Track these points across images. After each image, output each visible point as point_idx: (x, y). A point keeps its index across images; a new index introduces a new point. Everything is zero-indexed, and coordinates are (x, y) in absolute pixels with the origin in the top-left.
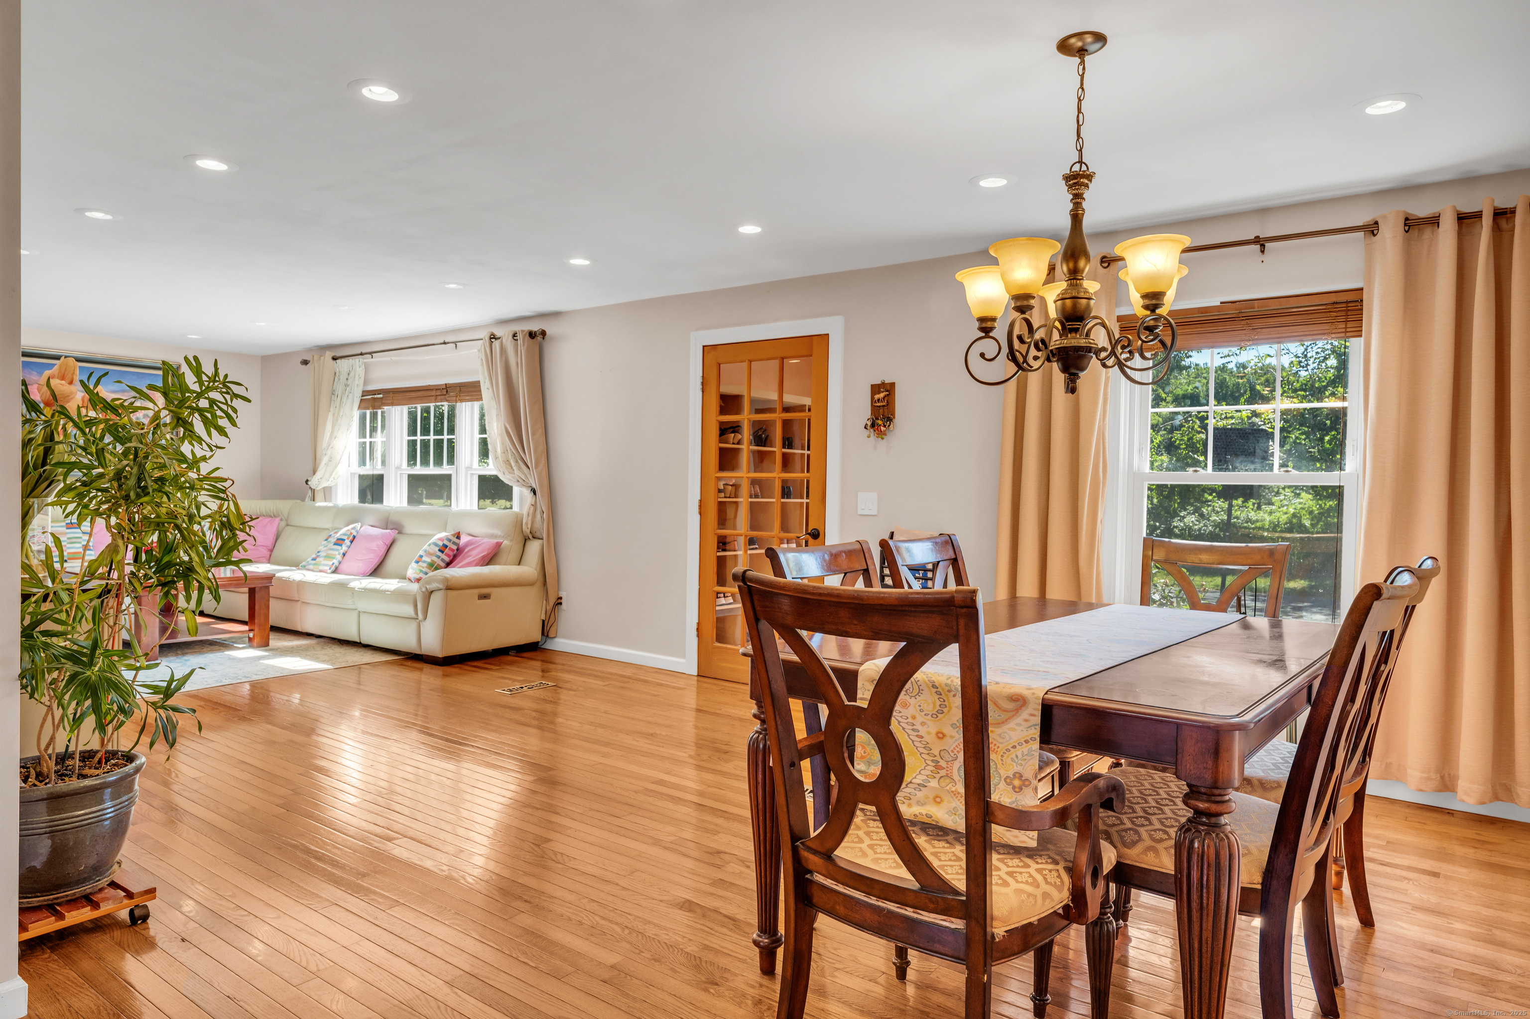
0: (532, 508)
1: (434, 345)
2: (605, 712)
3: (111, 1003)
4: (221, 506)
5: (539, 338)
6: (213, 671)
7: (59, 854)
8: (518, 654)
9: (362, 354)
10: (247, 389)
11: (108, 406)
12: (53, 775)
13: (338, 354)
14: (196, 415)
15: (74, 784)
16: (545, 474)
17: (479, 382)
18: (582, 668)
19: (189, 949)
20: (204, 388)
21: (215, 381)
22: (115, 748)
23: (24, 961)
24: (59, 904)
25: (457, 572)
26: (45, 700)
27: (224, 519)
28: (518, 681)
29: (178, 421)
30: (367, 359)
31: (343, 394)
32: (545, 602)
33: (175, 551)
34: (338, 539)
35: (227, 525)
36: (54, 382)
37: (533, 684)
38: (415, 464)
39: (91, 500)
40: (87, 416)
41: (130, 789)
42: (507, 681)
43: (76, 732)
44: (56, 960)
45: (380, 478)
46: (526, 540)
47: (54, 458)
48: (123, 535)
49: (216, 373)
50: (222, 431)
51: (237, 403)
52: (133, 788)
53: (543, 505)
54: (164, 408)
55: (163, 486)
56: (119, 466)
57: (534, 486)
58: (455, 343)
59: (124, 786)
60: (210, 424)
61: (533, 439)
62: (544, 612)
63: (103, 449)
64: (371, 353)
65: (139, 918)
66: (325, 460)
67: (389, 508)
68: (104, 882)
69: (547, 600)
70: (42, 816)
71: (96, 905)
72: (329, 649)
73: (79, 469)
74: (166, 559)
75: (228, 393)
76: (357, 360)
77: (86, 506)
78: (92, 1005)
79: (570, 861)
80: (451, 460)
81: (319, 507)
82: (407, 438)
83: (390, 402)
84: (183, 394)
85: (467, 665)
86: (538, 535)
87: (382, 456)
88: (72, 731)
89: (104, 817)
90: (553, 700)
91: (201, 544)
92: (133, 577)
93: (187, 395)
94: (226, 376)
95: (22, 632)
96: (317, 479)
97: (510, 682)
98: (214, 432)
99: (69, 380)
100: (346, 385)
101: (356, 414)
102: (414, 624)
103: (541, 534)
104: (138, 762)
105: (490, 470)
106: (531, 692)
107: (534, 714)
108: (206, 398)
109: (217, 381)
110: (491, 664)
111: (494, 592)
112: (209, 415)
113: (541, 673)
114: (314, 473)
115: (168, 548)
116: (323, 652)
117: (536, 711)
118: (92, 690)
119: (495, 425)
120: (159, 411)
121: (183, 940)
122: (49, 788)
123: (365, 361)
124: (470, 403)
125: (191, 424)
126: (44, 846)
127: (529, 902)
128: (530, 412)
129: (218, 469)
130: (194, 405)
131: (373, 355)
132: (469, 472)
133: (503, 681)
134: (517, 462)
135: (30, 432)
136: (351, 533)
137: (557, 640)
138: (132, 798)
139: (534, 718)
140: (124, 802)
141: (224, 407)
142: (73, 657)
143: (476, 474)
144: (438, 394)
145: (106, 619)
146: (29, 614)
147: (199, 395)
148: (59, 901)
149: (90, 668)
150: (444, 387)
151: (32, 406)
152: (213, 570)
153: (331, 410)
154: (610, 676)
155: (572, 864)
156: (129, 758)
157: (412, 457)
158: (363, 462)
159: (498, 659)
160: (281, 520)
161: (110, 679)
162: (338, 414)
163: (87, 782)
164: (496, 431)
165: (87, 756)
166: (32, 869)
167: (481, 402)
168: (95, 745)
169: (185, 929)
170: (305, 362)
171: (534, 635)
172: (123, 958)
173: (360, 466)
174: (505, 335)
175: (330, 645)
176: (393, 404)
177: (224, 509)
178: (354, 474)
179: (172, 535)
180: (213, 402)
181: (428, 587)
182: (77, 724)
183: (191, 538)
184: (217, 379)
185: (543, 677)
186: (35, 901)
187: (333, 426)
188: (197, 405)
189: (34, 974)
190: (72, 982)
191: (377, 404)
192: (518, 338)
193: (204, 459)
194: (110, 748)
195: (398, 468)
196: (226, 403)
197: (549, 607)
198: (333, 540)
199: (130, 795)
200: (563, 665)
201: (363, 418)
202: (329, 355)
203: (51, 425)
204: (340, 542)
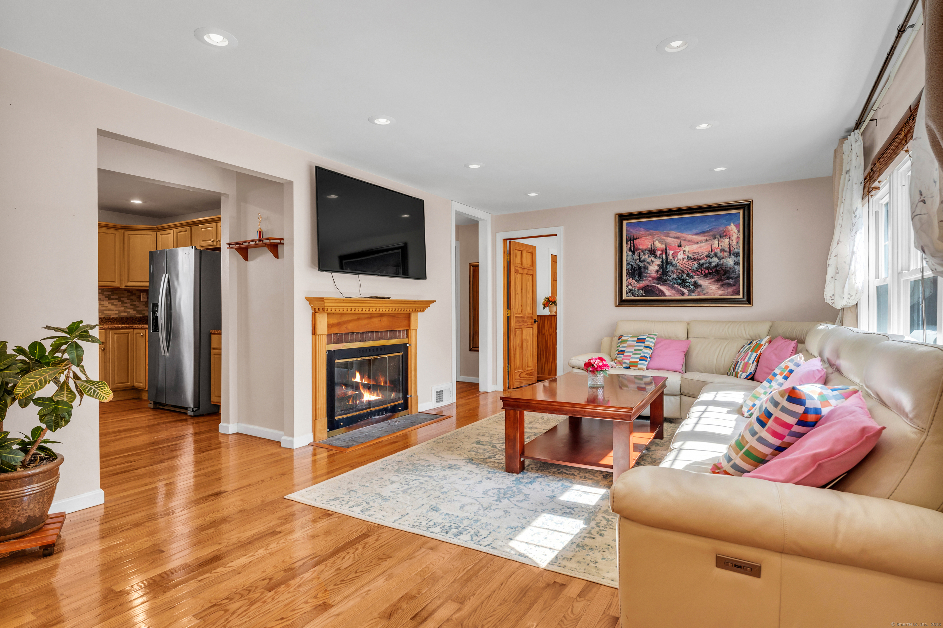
76: (856, 134)
195: (901, 273)
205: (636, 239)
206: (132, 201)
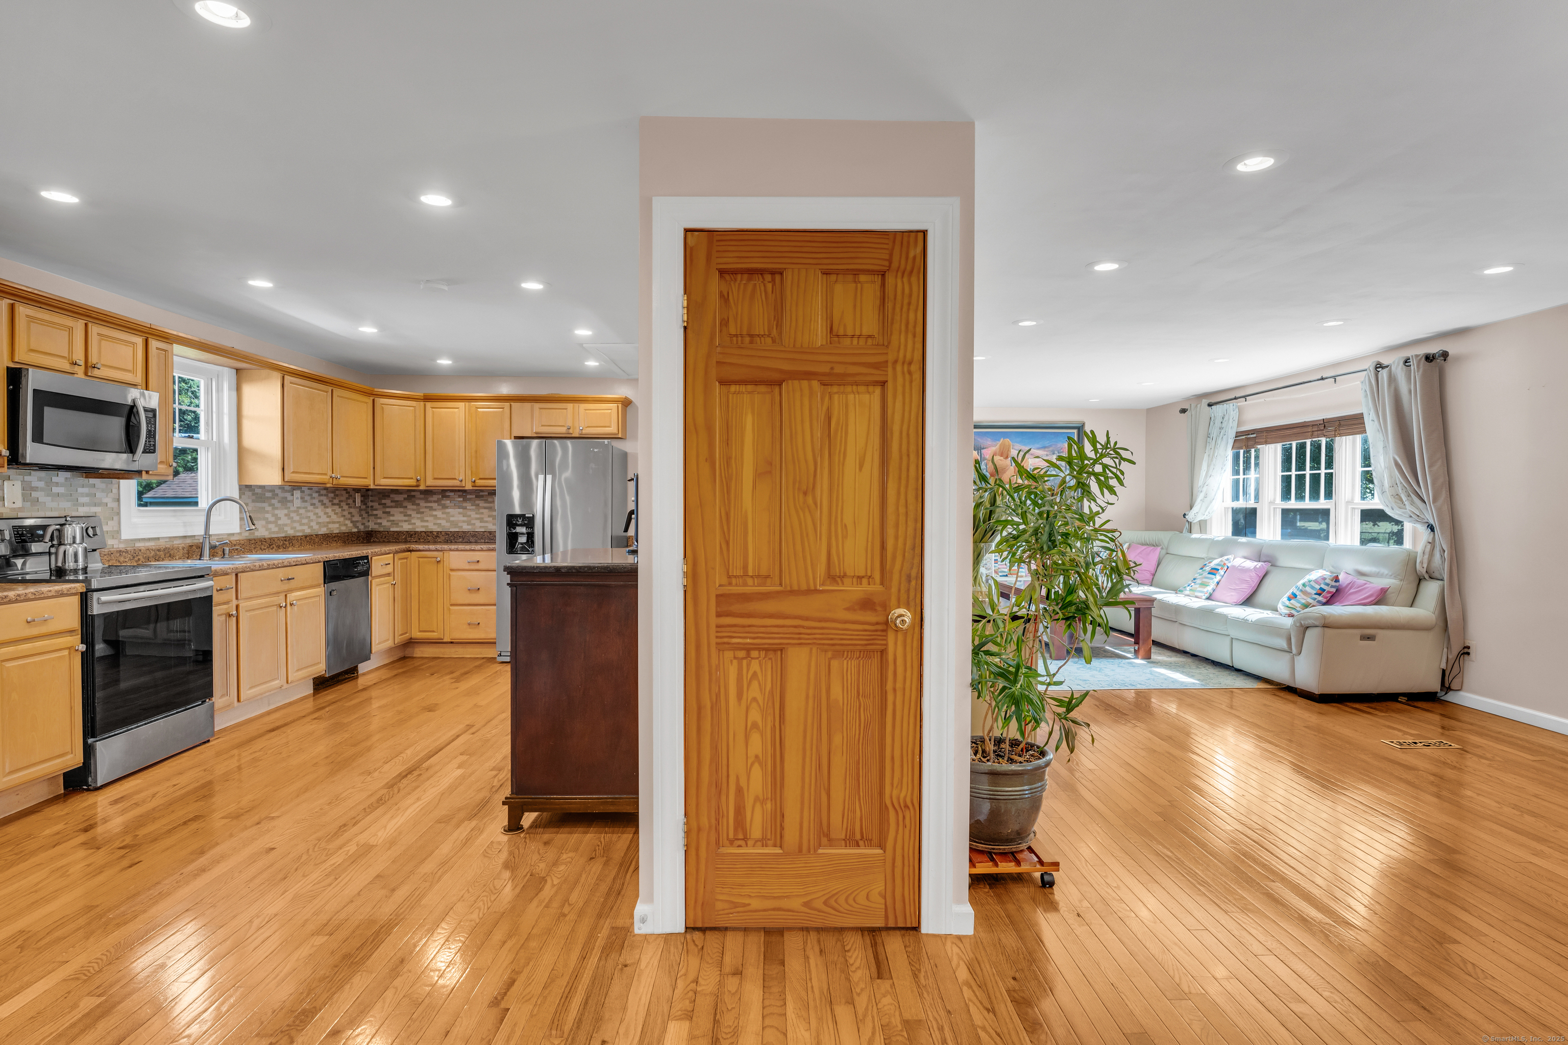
0: (1429, 546)
1: (1310, 382)
2: (1536, 796)
3: (1027, 949)
4: (1110, 555)
5: (1440, 360)
6: (1106, 675)
7: (995, 815)
8: (1410, 703)
9: (1236, 398)
10: (1132, 453)
11: (1031, 476)
12: (992, 754)
13: (1213, 400)
14: (1092, 478)
15: (1005, 766)
16: (1446, 508)
17: (1362, 414)
18: (1500, 733)
19: (1083, 925)
20: (1098, 455)
21: (1107, 448)
22: (1033, 742)
23: (973, 888)
24: (995, 854)
25: (1337, 611)
26: (988, 698)
27: (1114, 564)
28: (1412, 735)
29: (1079, 484)
30: (1241, 402)
31: (1218, 436)
32: (1445, 650)
33: (1075, 592)
34: (1213, 569)
35: (1115, 570)
36: (997, 458)
37: (1430, 741)
38: (1290, 499)
39: (1019, 547)
40: (1016, 483)
41: (1041, 778)
42: (1396, 732)
43: (1006, 728)
44: (992, 897)
45: (1253, 512)
46: (1420, 580)
47: (995, 516)
48: (1038, 577)
49: (1108, 441)
50: (1112, 491)
51: (1124, 466)
52: (1044, 778)
53: (1442, 541)
54: (1068, 475)
55: (1067, 539)
56: (1036, 525)
57: (1431, 522)
58: (1334, 377)
59: (1037, 775)
60: (1104, 485)
61: (1430, 471)
62: (1444, 660)
63: (1026, 512)
64: (1245, 397)
65: (1047, 884)
66: (1201, 496)
67: (1261, 541)
68: (1024, 846)
69: (1449, 647)
70: (985, 787)
71: (1018, 863)
72: (1203, 669)
73: (1011, 525)
74: (1068, 599)
75: (1117, 458)
76: (1231, 405)
77: (1014, 555)
78: (1014, 945)
79: (1486, 978)
80: (1329, 495)
81: (1195, 539)
82: (1280, 474)
83: (1264, 440)
84: (1083, 462)
85: (1347, 706)
86: (1436, 575)
87: (1255, 490)
88: (1003, 727)
89: (1024, 796)
90: (1458, 765)
91: (1095, 586)
92: (1045, 612)
93: (1086, 462)
94: (1116, 443)
95: (973, 651)
96: (1193, 513)
97: (1400, 734)
98: (1105, 491)
99: (1006, 456)
100: (1221, 428)
101: (1230, 454)
102: (1287, 657)
103: (1441, 575)
104: (1048, 758)
105: (1376, 504)
106: (1427, 751)
107: (1432, 778)
108: (1100, 464)
109: (1109, 448)
110: (1375, 709)
111: (1380, 633)
112: (1102, 478)
113: (1440, 730)
114: (1191, 509)
115: (1071, 590)
116: (1198, 671)
117: (1434, 775)
118: (1016, 701)
119: (1382, 458)
120: (1065, 477)
121: (1079, 915)
122: (989, 766)
123: (1239, 404)
124: (1351, 437)
125: (1089, 486)
126: (986, 807)
127: (1428, 1011)
128: (1427, 442)
129: (1108, 521)
130: (1091, 470)
131: (1247, 398)
132: (1350, 507)
133: (1391, 731)
134: (1409, 496)
135: (981, 497)
136: (1225, 564)
137: (1461, 693)
138: (1043, 785)
139: (1432, 783)
140: (1038, 788)
141: (1114, 470)
142: (1002, 674)
143: (1358, 509)
144: (1314, 430)
145: (1027, 642)
146: (978, 636)
147: (1095, 462)
148: (994, 851)
149: (1015, 684)
150: (1322, 422)
151: (983, 478)
152: (1105, 609)
153: (1207, 451)
154: (1542, 750)
155: (1488, 983)
156: (1043, 754)
157: (1286, 495)
158: (1236, 497)
159: (1384, 704)
160: (1162, 548)
161: (1028, 696)
162: (1213, 455)
163: (1014, 767)
164: (1383, 465)
165: (1014, 743)
166: (978, 822)
167: (1364, 435)
168: (1018, 736)
169: (1080, 906)
170: (1183, 411)
171: (1433, 685)
172: (1035, 912)
173: (1233, 501)
174: (1394, 362)
175: (1205, 665)
176: (1266, 443)
177: (1113, 556)
178: (1228, 508)
179: (1074, 578)
180: (1105, 467)
181: (1302, 622)
182: (1007, 723)
183: (1087, 581)
184: (1109, 446)
185: (1442, 734)
186: (981, 846)
187: (1209, 466)
188: (1093, 470)
189: (978, 902)
190: (1002, 919)
191: (1250, 443)
192: (1411, 363)
193: (1098, 513)
194: (1029, 741)
195: (1272, 503)
196: (1116, 468)
197: (1452, 656)
198: (1208, 569)
199: (1042, 783)
200: (1471, 724)
201: (1236, 457)
202: (1205, 402)
203: (994, 491)
204: (1214, 571)
205: (983, 449)
206: (439, 361)
